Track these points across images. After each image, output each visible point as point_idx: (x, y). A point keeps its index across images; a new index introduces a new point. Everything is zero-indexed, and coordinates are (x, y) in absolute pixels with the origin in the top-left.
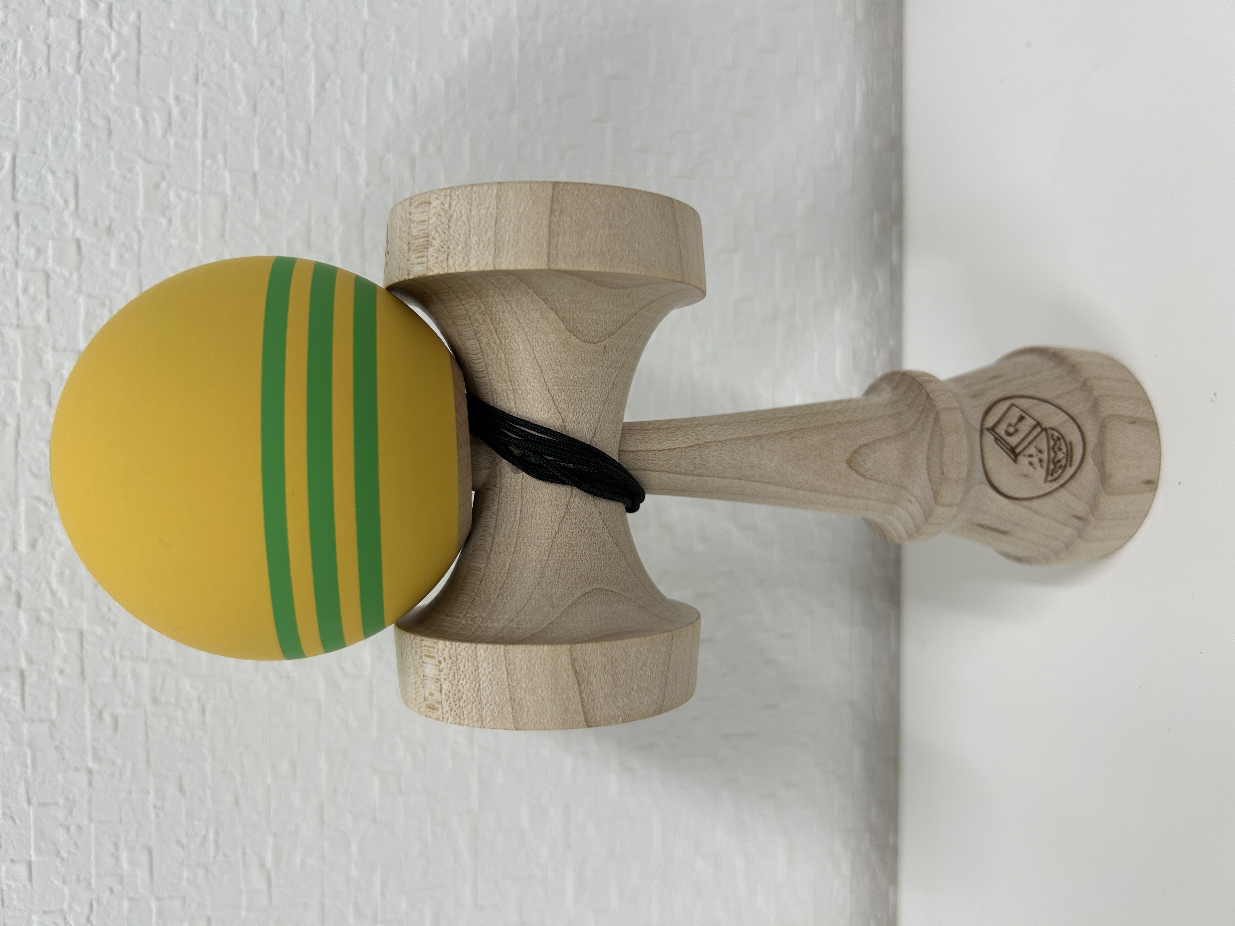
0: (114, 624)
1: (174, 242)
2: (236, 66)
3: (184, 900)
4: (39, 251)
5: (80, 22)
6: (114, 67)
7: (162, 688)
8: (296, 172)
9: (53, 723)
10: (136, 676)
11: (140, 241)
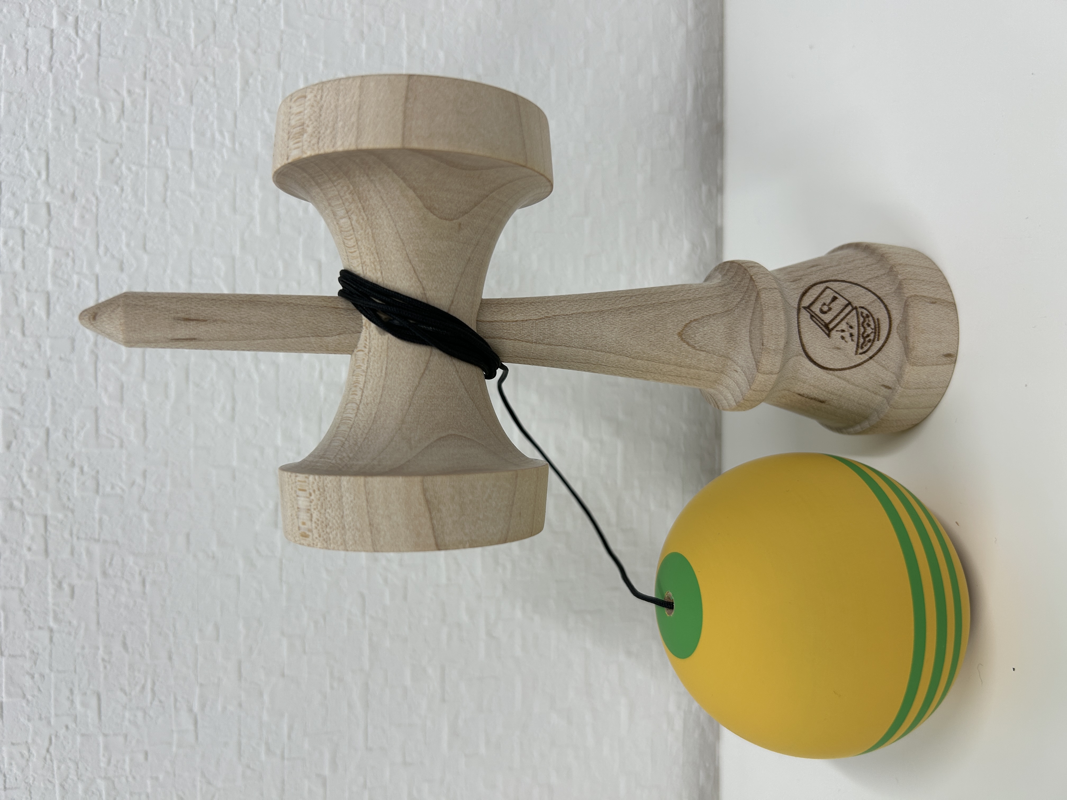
0: (73, 512)
1: (125, 205)
2: (177, 66)
3: (126, 737)
4: (17, 213)
5: (52, 31)
6: (79, 66)
7: (111, 564)
8: (224, 150)
9: (22, 590)
10: (89, 553)
11: (98, 205)
